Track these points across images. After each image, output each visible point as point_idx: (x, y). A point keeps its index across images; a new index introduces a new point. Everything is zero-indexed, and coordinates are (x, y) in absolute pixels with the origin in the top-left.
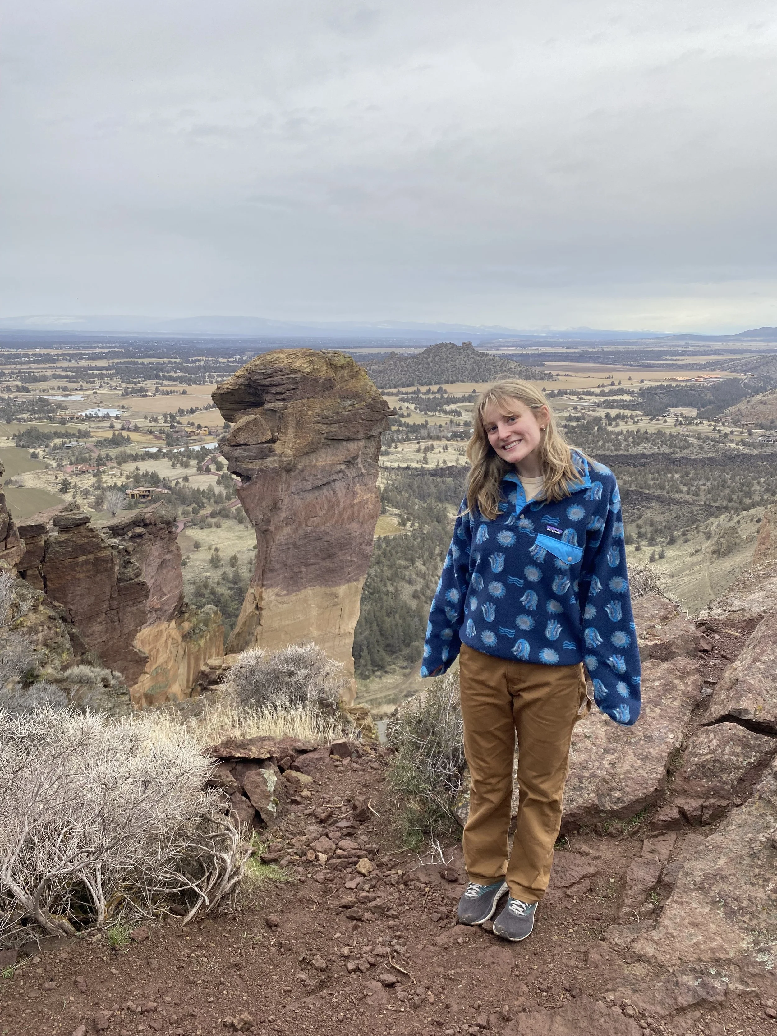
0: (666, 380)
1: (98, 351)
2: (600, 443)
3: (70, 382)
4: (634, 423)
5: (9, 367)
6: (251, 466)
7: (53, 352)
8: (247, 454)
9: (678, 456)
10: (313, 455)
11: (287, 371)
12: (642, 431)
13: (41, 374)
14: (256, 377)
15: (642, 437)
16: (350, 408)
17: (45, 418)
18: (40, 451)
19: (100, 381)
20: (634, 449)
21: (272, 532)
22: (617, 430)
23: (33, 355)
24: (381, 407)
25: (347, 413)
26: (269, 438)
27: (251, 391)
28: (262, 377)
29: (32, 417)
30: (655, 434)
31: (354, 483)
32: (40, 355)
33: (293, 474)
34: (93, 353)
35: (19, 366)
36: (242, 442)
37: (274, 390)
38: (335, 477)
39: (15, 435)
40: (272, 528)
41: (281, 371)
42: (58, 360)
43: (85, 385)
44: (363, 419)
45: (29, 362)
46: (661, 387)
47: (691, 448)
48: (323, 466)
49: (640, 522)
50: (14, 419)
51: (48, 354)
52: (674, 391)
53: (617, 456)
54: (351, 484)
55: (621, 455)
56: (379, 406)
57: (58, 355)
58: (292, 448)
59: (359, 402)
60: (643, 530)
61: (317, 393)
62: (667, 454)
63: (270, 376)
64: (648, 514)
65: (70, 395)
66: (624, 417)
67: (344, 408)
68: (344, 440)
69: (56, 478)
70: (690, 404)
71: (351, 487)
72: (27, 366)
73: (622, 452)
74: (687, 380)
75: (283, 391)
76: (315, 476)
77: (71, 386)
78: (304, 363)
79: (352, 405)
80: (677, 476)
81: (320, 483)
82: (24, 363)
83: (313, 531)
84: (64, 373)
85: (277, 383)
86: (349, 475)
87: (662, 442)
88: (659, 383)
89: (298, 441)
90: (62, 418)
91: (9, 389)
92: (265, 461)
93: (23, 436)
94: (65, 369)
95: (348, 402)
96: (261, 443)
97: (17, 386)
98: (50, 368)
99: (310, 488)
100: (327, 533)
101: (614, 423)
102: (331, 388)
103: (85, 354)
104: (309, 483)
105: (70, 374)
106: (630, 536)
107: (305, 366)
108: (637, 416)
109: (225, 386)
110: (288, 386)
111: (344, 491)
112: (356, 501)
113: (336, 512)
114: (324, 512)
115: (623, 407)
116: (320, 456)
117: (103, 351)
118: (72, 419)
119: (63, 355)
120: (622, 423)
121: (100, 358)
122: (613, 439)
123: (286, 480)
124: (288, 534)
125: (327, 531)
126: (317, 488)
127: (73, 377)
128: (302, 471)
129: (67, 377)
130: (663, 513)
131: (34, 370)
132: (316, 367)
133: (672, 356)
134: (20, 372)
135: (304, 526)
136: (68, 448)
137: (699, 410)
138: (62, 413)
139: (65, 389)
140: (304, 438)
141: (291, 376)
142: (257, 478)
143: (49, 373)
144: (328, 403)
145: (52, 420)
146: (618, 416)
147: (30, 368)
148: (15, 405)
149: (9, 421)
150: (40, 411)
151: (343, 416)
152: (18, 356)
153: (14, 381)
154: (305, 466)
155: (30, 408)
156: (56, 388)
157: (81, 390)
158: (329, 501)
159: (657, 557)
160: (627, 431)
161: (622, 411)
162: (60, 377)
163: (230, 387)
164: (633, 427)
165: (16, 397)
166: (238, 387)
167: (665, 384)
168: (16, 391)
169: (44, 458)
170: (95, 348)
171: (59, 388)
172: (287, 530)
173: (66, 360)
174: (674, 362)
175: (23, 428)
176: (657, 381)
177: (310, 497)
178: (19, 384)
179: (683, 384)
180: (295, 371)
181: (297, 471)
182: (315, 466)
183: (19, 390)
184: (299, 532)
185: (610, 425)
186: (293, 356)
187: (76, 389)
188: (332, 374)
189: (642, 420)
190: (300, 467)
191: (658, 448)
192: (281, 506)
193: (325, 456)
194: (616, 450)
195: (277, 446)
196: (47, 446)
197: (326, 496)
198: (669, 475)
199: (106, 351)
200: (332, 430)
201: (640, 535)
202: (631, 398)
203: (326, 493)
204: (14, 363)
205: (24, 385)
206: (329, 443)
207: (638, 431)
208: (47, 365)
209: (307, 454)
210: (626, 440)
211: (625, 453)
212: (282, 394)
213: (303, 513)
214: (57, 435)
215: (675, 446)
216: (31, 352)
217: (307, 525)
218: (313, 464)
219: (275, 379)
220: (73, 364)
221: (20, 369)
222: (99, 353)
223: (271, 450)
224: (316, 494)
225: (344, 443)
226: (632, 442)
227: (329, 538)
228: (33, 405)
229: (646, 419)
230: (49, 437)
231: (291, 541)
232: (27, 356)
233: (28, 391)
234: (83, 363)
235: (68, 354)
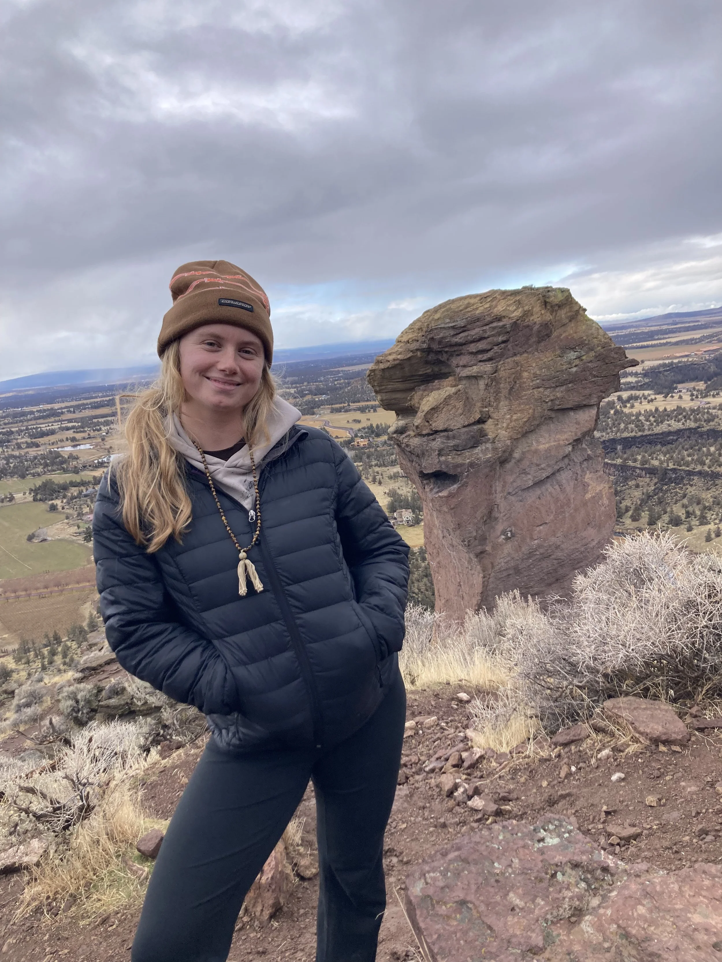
0: (668, 358)
1: (99, 400)
2: (622, 426)
3: (77, 432)
4: (649, 402)
5: (16, 425)
6: (459, 460)
7: (56, 406)
8: (452, 443)
9: (705, 429)
10: (532, 437)
11: (488, 319)
12: (661, 409)
13: (48, 428)
14: (441, 335)
15: (665, 415)
16: (577, 362)
17: (58, 469)
18: (58, 502)
19: (106, 428)
20: (659, 428)
21: (489, 554)
22: (635, 411)
23: (37, 411)
24: (616, 356)
25: (574, 369)
26: (478, 416)
27: (431, 357)
28: (452, 332)
29: (46, 470)
30: (674, 410)
31: (583, 471)
32: (45, 411)
33: (508, 466)
34: (95, 403)
35: (25, 424)
36: (441, 428)
37: (473, 348)
38: (561, 464)
39: (31, 490)
40: (488, 548)
41: (478, 320)
42: (62, 413)
43: (92, 434)
44: (595, 376)
45: (36, 419)
46: (664, 365)
47: (716, 420)
48: (549, 450)
49: (685, 501)
50: (28, 475)
51: (52, 409)
52: (677, 367)
53: (642, 436)
54: (579, 472)
55: (646, 436)
56: (613, 354)
57: (62, 408)
58: (507, 428)
59: (587, 353)
60: (690, 509)
61: (531, 346)
62: (693, 429)
63: (464, 329)
64: (691, 491)
65: (79, 445)
66: (636, 398)
67: (570, 363)
68: (571, 409)
69: (79, 527)
70: (696, 379)
71: (579, 477)
72: (33, 422)
73: (647, 433)
74: (686, 356)
75: (489, 347)
76: (538, 465)
77: (78, 436)
78: (508, 306)
79: (579, 358)
80: (712, 449)
81: (544, 475)
82: (31, 420)
83: (539, 546)
84: (70, 425)
85: (477, 337)
86: (576, 460)
87: (685, 417)
88: (661, 362)
89: (515, 417)
90: (76, 467)
91: (19, 447)
92: (476, 450)
93: (39, 489)
94: (70, 421)
95: (572, 355)
96: (469, 425)
97: (26, 442)
98: (55, 422)
99: (531, 483)
100: (558, 547)
101: (628, 405)
102: (548, 336)
103: (87, 404)
104: (529, 477)
105: (76, 424)
106: (679, 517)
107: (512, 308)
108: (649, 395)
109: (390, 358)
110: (495, 339)
111: (572, 484)
112: (588, 496)
113: (567, 515)
114: (552, 517)
115: (632, 388)
116: (542, 436)
117: (104, 399)
118: (85, 467)
119: (66, 407)
120: (637, 404)
121: (103, 406)
122: (634, 421)
123: (500, 475)
124: (509, 554)
125: (559, 543)
126: (539, 483)
127: (79, 427)
128: (519, 461)
129: (73, 427)
130: (708, 489)
131: (41, 426)
132: (526, 308)
133: (663, 334)
134: (27, 429)
135: (528, 540)
136: (86, 496)
137: (706, 383)
138: (75, 463)
139: (73, 439)
140: (522, 411)
141: (495, 324)
142: (467, 476)
143: (56, 426)
144: (547, 357)
145: (65, 471)
146: (630, 398)
147: (37, 424)
148: (27, 461)
149: (23, 477)
150: (53, 464)
151: (570, 374)
152: (23, 414)
153: (23, 438)
154: (523, 453)
155: (42, 462)
156: (65, 440)
157: (90, 438)
158: (557, 500)
159: (713, 536)
160: (646, 411)
161: (633, 392)
162: (68, 429)
163: (399, 357)
164: (650, 407)
165: (27, 453)
166: (411, 354)
167: (667, 362)
168: (26, 447)
169: (63, 508)
170: (96, 397)
171: (67, 439)
172: (508, 548)
173: (70, 412)
174: (668, 340)
175: (39, 482)
176: (656, 360)
177: (531, 497)
178: (29, 440)
179: (685, 359)
180: (499, 319)
181: (513, 461)
182: (536, 451)
183: (29, 445)
184: (523, 549)
185: (626, 407)
186: (489, 300)
187: (84, 438)
188: (548, 317)
189: (656, 399)
190: (517, 455)
191: (683, 424)
192: (497, 515)
193: (547, 435)
194: (640, 431)
195: (489, 426)
196: (64, 497)
197: (550, 493)
198: (705, 449)
199: (108, 399)
200: (559, 395)
201: (688, 514)
202: (637, 379)
203: (550, 489)
204: (21, 421)
205: (33, 440)
206: (553, 415)
207: (657, 409)
208: (52, 419)
209: (525, 434)
210: (647, 420)
211: (650, 432)
212: (487, 351)
213: (525, 522)
214: (74, 484)
215: (700, 420)
216: (35, 409)
217: (532, 539)
218: (533, 448)
219: (472, 333)
220: (78, 415)
221: (27, 426)
222: (101, 401)
223: (483, 434)
224: (538, 492)
225: (572, 414)
226: (655, 421)
227: (560, 554)
228: (45, 458)
229: (660, 397)
230: (65, 488)
231: (512, 564)
232: (32, 413)
233: (37, 446)
234: (87, 413)
235: (71, 407)
